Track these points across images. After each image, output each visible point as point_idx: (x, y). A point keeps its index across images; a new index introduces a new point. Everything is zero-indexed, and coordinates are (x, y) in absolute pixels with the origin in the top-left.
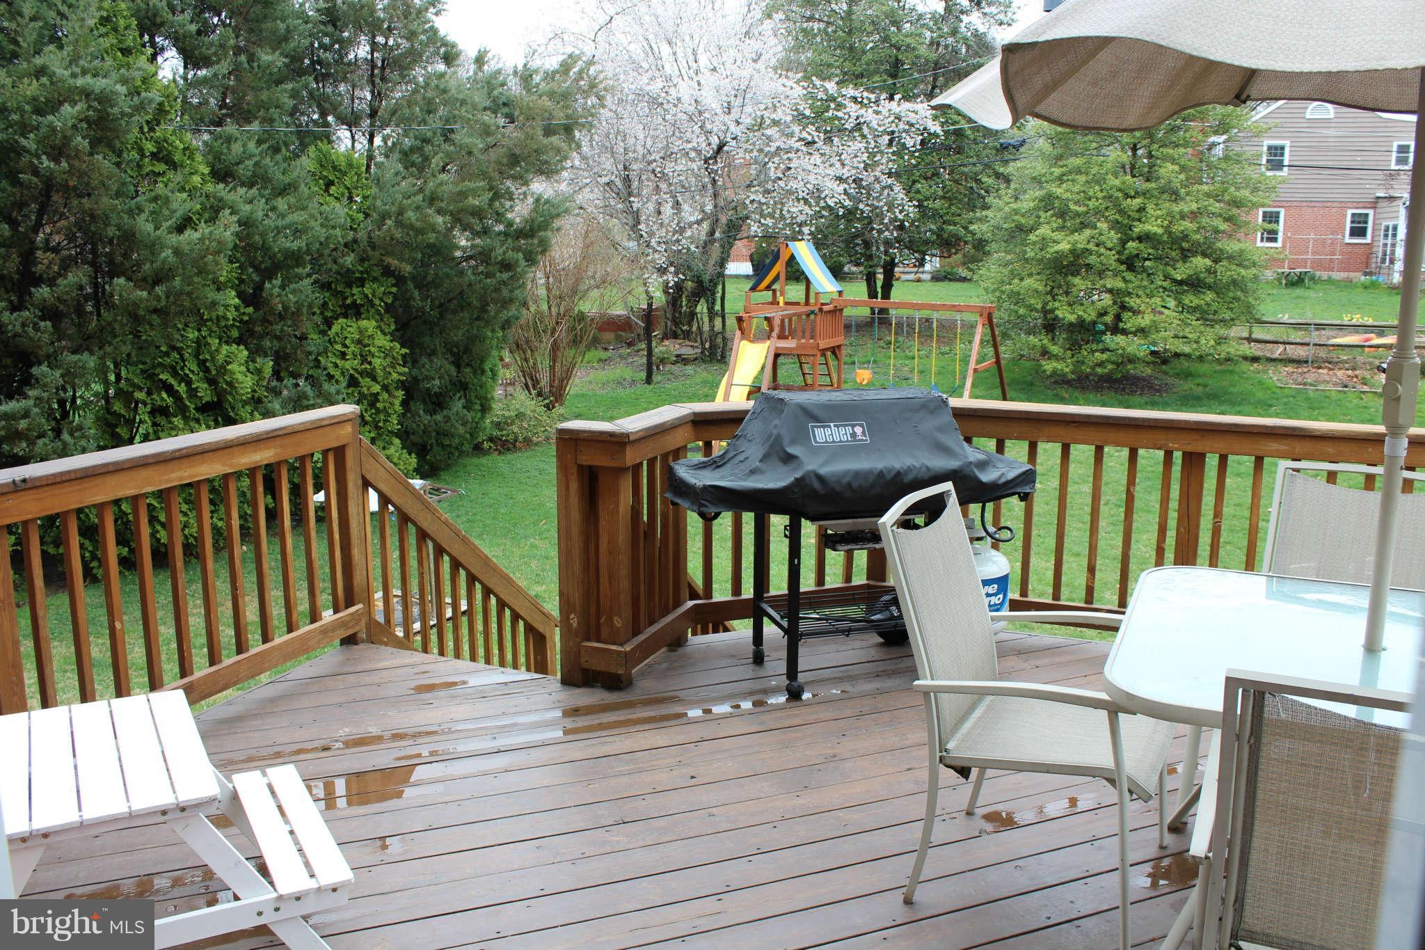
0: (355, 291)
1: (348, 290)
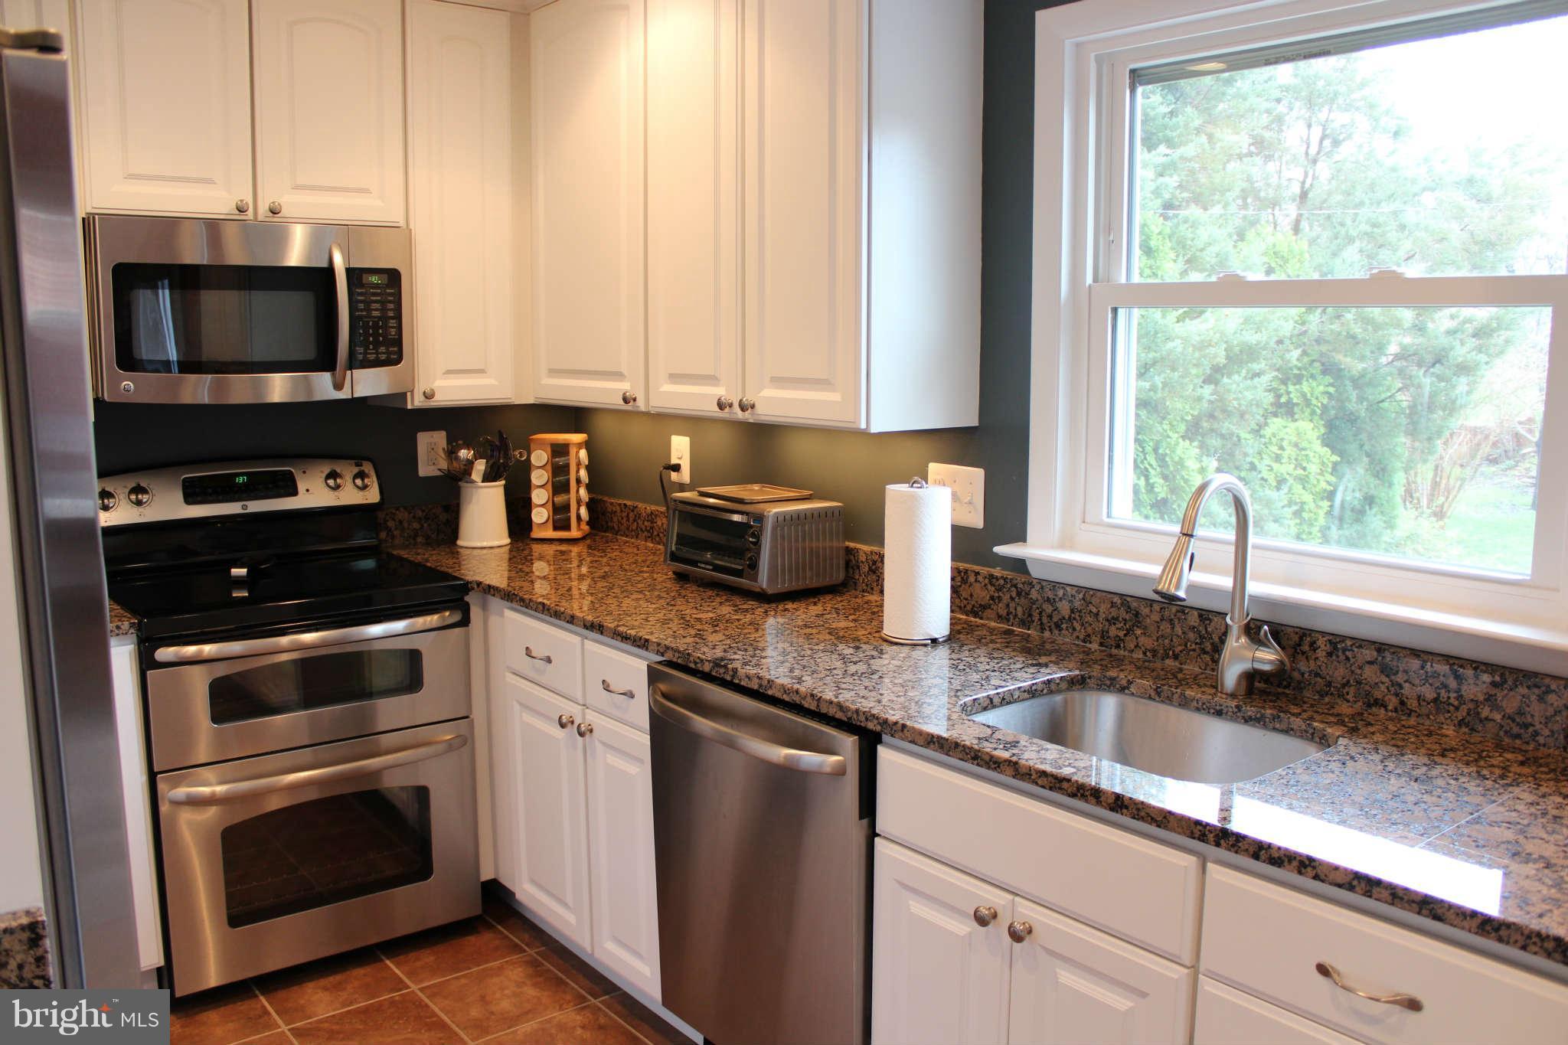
0: (1291, 388)
1: (1283, 387)
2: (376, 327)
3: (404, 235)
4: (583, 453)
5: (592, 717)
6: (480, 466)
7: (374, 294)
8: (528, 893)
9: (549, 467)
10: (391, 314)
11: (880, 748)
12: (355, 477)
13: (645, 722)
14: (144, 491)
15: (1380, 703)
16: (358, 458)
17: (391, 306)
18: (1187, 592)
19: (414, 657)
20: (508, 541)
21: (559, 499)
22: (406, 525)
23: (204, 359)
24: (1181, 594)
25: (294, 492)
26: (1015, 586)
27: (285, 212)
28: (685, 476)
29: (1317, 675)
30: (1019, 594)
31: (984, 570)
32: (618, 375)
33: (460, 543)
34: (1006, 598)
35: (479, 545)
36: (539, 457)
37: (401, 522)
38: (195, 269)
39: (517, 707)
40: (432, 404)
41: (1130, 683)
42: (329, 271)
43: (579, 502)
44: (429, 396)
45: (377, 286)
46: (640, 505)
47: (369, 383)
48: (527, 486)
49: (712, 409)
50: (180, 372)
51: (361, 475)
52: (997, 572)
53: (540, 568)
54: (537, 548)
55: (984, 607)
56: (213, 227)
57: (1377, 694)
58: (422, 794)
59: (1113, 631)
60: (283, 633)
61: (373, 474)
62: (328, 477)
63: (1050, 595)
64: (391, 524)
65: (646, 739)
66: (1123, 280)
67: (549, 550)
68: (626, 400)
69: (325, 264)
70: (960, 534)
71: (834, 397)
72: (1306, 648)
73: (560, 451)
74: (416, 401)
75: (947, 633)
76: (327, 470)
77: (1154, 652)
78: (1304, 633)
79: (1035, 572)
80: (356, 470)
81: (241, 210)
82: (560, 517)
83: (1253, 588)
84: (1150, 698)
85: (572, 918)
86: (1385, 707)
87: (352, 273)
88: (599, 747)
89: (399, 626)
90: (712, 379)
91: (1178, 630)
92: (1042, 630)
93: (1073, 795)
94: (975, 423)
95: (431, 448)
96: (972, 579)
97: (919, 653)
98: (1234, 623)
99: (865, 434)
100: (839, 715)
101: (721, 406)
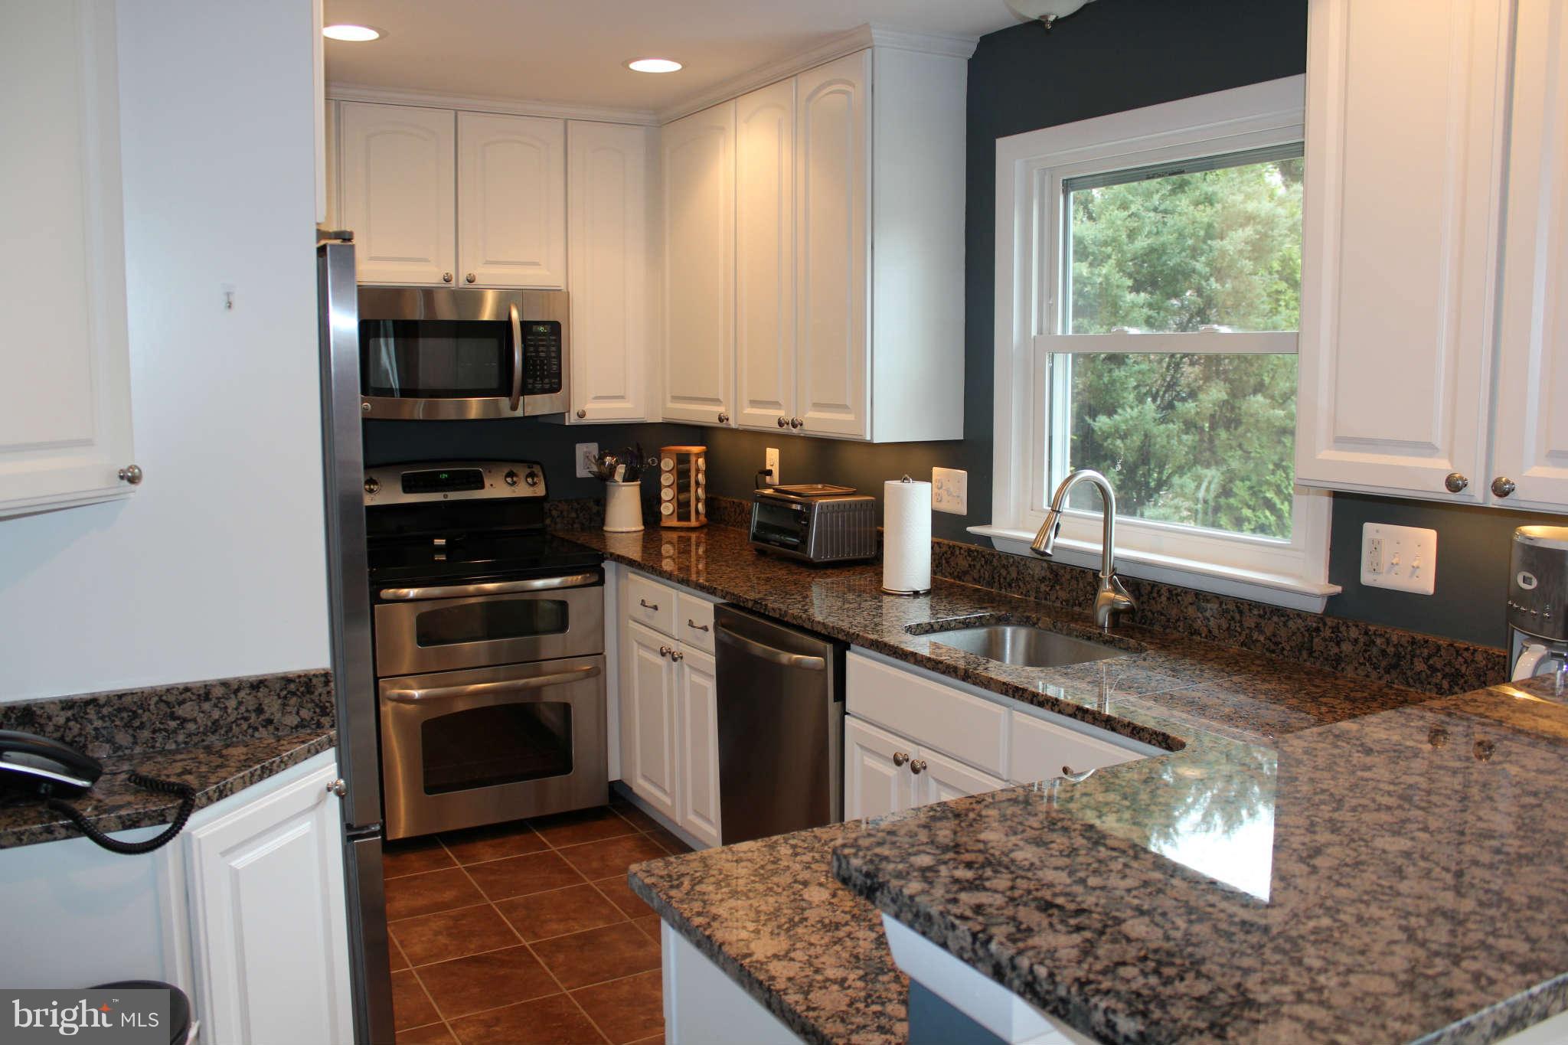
2: (542, 364)
3: (562, 297)
4: (701, 461)
5: (683, 648)
6: (621, 469)
7: (542, 340)
8: (642, 786)
9: (675, 472)
10: (553, 355)
11: (848, 653)
12: (527, 477)
13: (712, 647)
14: (375, 483)
15: (1197, 632)
16: (529, 463)
17: (553, 349)
18: (1053, 550)
19: (563, 606)
20: (642, 528)
21: (682, 497)
22: (565, 514)
23: (421, 387)
24: (1049, 551)
25: (482, 487)
26: (984, 556)
27: (478, 281)
28: (776, 478)
29: (1162, 614)
30: (986, 562)
31: (964, 545)
32: (716, 401)
33: (605, 528)
34: (978, 566)
35: (620, 530)
36: (667, 464)
37: (562, 512)
38: (415, 323)
39: (635, 645)
40: (583, 421)
41: (1038, 619)
42: (509, 323)
43: (698, 500)
44: (581, 415)
45: (544, 334)
46: (744, 502)
47: (537, 405)
48: (659, 487)
49: (773, 426)
50: (402, 396)
51: (532, 475)
52: (973, 547)
53: (667, 549)
54: (666, 535)
55: (965, 573)
56: (428, 293)
57: (1196, 626)
58: (566, 709)
59: (1043, 588)
60: (470, 583)
61: (541, 474)
62: (508, 476)
63: (1004, 562)
64: (554, 513)
65: (712, 660)
66: (1059, 333)
67: (674, 536)
68: (721, 420)
69: (505, 319)
70: (938, 517)
71: (850, 417)
72: (1155, 595)
73: (683, 459)
74: (572, 419)
75: (928, 587)
76: (506, 471)
77: (1067, 601)
78: (1154, 585)
79: (999, 546)
80: (528, 471)
81: (447, 281)
82: (683, 510)
83: (1117, 551)
84: (1050, 630)
85: (668, 801)
86: (1200, 634)
87: (525, 325)
88: (687, 669)
89: (555, 582)
90: (775, 404)
91: (1081, 585)
92: (1001, 588)
93: (943, 673)
94: (961, 438)
95: (585, 455)
96: (957, 552)
97: (901, 600)
98: (1105, 577)
99: (870, 445)
100: (823, 631)
101: (781, 424)
